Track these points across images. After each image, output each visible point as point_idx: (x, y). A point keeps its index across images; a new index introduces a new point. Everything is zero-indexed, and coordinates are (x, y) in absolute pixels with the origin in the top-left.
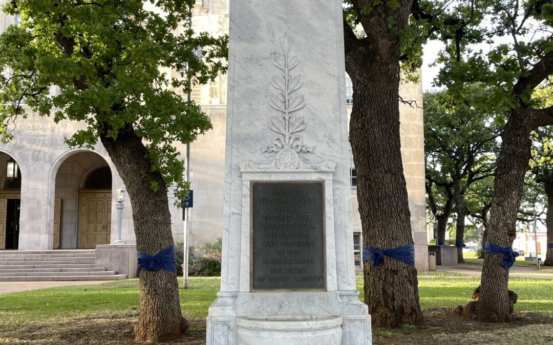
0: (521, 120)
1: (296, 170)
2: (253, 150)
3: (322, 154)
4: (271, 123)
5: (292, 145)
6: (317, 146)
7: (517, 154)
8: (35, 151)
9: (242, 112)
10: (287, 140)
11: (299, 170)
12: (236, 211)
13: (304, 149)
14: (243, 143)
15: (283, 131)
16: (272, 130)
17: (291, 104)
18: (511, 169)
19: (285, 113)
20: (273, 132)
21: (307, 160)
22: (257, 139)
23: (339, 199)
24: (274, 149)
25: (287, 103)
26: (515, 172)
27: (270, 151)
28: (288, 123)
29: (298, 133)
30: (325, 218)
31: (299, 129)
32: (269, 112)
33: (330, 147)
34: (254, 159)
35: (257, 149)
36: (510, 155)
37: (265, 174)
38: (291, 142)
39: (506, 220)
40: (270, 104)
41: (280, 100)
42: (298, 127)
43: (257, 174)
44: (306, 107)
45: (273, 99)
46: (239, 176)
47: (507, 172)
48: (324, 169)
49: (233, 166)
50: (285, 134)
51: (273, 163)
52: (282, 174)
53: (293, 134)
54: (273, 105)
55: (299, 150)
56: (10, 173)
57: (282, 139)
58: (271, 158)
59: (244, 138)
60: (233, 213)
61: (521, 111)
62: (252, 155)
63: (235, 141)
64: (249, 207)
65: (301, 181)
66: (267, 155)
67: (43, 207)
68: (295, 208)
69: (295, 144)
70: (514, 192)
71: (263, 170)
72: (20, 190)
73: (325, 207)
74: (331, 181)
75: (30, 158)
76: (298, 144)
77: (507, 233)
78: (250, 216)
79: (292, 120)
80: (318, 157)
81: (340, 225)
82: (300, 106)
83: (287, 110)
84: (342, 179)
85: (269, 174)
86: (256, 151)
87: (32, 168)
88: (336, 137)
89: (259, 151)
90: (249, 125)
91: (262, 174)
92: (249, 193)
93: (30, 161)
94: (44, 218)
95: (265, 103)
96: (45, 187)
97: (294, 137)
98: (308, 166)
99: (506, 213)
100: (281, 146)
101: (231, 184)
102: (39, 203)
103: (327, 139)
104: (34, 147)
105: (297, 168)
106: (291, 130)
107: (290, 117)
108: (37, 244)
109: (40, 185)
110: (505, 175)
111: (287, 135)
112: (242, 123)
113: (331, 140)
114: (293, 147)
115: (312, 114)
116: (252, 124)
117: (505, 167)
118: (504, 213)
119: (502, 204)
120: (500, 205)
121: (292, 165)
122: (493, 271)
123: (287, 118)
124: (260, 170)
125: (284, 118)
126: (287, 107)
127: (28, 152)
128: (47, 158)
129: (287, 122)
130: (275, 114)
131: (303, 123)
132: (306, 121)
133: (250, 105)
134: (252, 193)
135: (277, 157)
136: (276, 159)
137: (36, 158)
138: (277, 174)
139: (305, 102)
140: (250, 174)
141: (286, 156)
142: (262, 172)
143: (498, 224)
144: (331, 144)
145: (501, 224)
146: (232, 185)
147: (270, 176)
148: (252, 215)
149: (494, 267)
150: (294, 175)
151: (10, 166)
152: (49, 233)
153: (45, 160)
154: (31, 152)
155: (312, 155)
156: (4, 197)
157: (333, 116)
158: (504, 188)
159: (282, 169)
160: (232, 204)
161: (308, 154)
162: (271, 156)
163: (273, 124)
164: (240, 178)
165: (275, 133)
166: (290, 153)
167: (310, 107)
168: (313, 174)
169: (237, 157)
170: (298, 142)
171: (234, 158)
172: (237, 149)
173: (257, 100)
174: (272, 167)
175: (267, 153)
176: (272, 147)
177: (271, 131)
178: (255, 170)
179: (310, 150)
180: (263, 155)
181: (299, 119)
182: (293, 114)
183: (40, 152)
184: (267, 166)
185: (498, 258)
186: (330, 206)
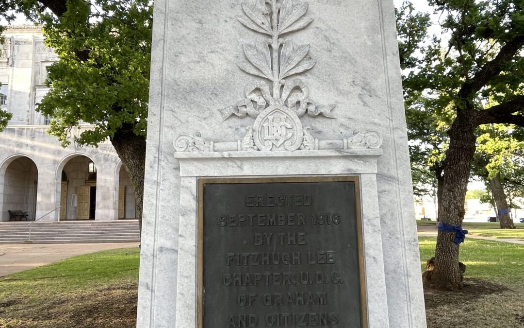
0: (467, 119)
1: (298, 153)
2: (207, 114)
3: (350, 118)
4: (242, 59)
5: (286, 101)
6: (337, 102)
7: (465, 147)
8: (106, 155)
9: (184, 37)
10: (276, 91)
11: (303, 153)
12: (169, 244)
13: (312, 108)
14: (185, 99)
15: (268, 74)
16: (244, 71)
17: (284, 19)
18: (459, 160)
19: (270, 36)
20: (248, 76)
21: (320, 132)
22: (215, 92)
23: (389, 214)
24: (250, 109)
25: (275, 16)
26: (464, 163)
27: (239, 115)
28: (277, 56)
29: (299, 77)
30: (364, 260)
31: (300, 69)
32: (238, 35)
33: (365, 104)
34: (207, 132)
35: (215, 110)
36: (458, 148)
37: (230, 163)
38: (284, 96)
39: (457, 203)
40: (240, 19)
41: (259, 10)
42: (297, 65)
43: (212, 164)
44: (313, 25)
45: (247, 11)
46: (175, 169)
47: (456, 163)
48: (357, 149)
49: (163, 147)
50: (271, 78)
51: (247, 139)
52: (266, 163)
53: (287, 80)
54: (245, 23)
55: (301, 110)
56: (91, 170)
57: (266, 88)
58: (243, 130)
59: (188, 88)
60: (161, 249)
61: (466, 112)
62: (203, 123)
63: (168, 96)
64: (194, 237)
65: (310, 177)
66: (235, 122)
67: (111, 192)
68: (296, 235)
69: (293, 99)
70: (463, 180)
71: (226, 155)
72: (96, 180)
73: (362, 234)
74: (374, 177)
75: (102, 159)
76: (300, 99)
77: (458, 215)
78: (197, 257)
79: (287, 51)
80: (342, 125)
81: (395, 271)
82: (301, 24)
83: (275, 30)
84: (393, 173)
85: (239, 163)
86: (212, 115)
87: (103, 166)
88: (378, 83)
89: (219, 115)
90: (199, 62)
91: (223, 162)
92: (193, 204)
93: (103, 161)
94: (112, 199)
95: (231, 18)
96: (112, 179)
97: (290, 83)
98: (323, 143)
99: (457, 197)
100: (264, 104)
101: (158, 184)
102: (108, 189)
103: (358, 90)
104: (105, 152)
105: (299, 149)
106: (285, 71)
107: (281, 46)
108: (107, 217)
109: (108, 178)
110: (454, 165)
111: (276, 80)
112: (183, 59)
113: (367, 90)
114: (290, 105)
115: (327, 38)
116: (205, 61)
117: (454, 159)
118: (455, 198)
119: (453, 190)
120: (451, 191)
121: (288, 143)
122: (446, 246)
123: (275, 46)
124: (217, 155)
125: (270, 46)
126: (275, 24)
127: (101, 156)
128: (113, 159)
129: (275, 55)
130: (251, 39)
131: (308, 57)
132: (313, 54)
133: (200, 22)
134: (201, 206)
135: (256, 124)
136: (254, 131)
137: (106, 160)
138: (255, 163)
139: (312, 16)
140: (196, 163)
141: (275, 124)
142: (223, 158)
143: (450, 207)
144: (367, 99)
145: (452, 207)
146: (161, 187)
147: (241, 168)
148: (201, 256)
149: (448, 244)
150: (293, 163)
151: (91, 165)
152: (114, 209)
153: (112, 161)
154: (103, 155)
155: (329, 121)
156: (89, 185)
157: (369, 43)
158: (454, 177)
159: (266, 151)
160: (159, 229)
161: (320, 119)
162: (242, 126)
163: (247, 59)
164: (176, 172)
165: (251, 78)
166: (283, 117)
167: (320, 25)
168: (333, 161)
169: (172, 127)
170: (299, 94)
171: (165, 130)
172: (172, 110)
173: (213, 12)
174: (244, 147)
175: (234, 119)
176: (245, 106)
177: (244, 75)
178: (207, 153)
179: (326, 111)
180: (225, 124)
181: (301, 48)
182: (288, 38)
183: (109, 155)
184: (233, 145)
185: (451, 235)
186: (375, 231)
